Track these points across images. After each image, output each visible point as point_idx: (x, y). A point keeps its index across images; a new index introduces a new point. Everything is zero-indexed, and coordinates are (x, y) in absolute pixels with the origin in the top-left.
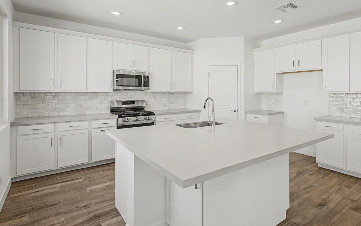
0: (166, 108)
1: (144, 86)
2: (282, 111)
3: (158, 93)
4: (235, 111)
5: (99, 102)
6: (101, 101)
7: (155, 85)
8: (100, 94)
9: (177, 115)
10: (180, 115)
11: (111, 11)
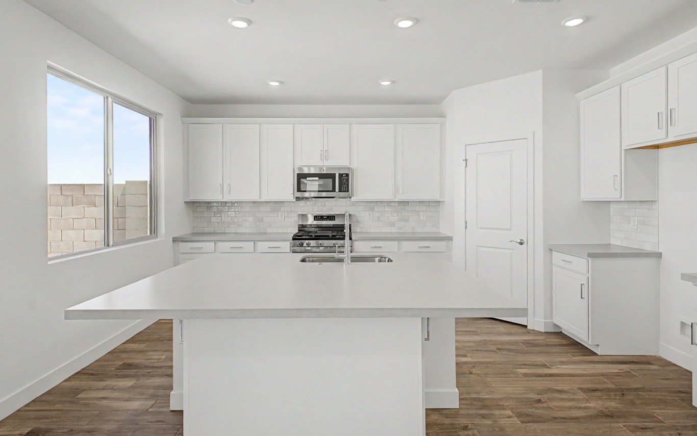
0: (394, 230)
1: (340, 191)
2: (657, 251)
3: (367, 202)
4: (521, 244)
5: (283, 217)
6: (286, 214)
7: (362, 189)
8: (286, 204)
9: (396, 243)
10: (404, 243)
11: (268, 81)
